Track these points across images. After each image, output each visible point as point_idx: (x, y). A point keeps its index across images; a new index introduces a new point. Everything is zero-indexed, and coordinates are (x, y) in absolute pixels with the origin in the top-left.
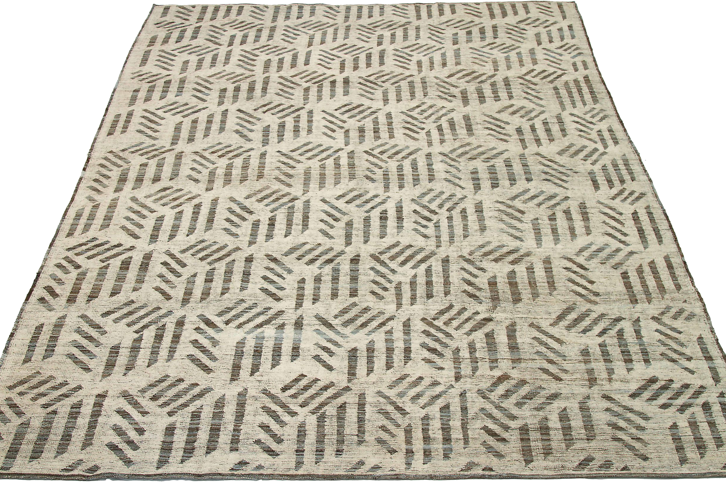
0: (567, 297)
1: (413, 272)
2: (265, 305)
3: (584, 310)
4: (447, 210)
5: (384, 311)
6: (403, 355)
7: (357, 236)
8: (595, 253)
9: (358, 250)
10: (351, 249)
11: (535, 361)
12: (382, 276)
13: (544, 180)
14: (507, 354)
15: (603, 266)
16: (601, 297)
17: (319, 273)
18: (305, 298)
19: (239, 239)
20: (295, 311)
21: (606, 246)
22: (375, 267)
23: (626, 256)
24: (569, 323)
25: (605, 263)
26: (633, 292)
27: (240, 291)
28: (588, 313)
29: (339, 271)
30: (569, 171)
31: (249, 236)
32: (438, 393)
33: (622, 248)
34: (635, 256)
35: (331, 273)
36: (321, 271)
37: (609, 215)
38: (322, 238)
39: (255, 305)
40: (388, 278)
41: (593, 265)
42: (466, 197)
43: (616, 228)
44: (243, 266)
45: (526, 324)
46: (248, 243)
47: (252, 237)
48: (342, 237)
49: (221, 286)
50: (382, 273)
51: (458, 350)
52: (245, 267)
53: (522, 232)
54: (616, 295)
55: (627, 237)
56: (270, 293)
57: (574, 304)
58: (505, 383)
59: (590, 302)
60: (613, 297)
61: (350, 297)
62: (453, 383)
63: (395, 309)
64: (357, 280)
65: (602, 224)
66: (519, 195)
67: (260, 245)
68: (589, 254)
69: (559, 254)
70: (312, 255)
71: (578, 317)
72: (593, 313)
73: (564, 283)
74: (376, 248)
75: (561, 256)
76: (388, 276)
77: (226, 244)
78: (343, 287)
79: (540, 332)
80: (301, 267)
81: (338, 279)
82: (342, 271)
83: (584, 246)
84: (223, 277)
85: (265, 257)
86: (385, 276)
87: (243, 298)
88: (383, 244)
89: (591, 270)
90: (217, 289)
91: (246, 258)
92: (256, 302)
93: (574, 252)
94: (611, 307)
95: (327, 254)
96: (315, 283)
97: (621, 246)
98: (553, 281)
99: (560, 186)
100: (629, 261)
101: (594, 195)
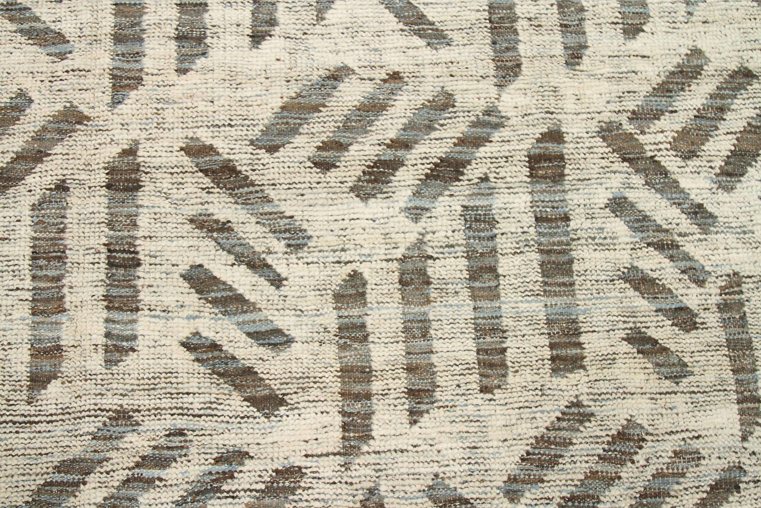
2: (219, 440)
5: (696, 444)
7: (535, 23)
9: (551, 103)
10: (522, 100)
12: (660, 247)
17: (413, 238)
18: (376, 386)
19: (67, 64)
20: (346, 466)
22: (631, 195)
27: (109, 362)
29: (492, 222)
31: (108, 42)
35: (460, 238)
36: (419, 227)
38: (402, 41)
39: (177, 441)
40: (687, 257)
44: (103, 215)
46: (107, 82)
47: (121, 48)
48: (479, 36)
49: (26, 334)
50: (659, 229)
52: (111, 225)
56: (232, 366)
61: (555, 371)
63: (736, 430)
64: (569, 272)
67: (161, 92)
70: (373, 138)
74: (617, 88)
76: (689, 248)
77: (22, 94)
78: (517, 318)
80: (336, 211)
81: (492, 270)
82: (504, 226)
84: (28, 283)
85: (186, 160)
86: (675, 246)
87: (125, 402)
88: (639, 65)
90: (12, 354)
91: (111, 170)
92: (181, 423)
95: (430, 128)
96: (405, 300)
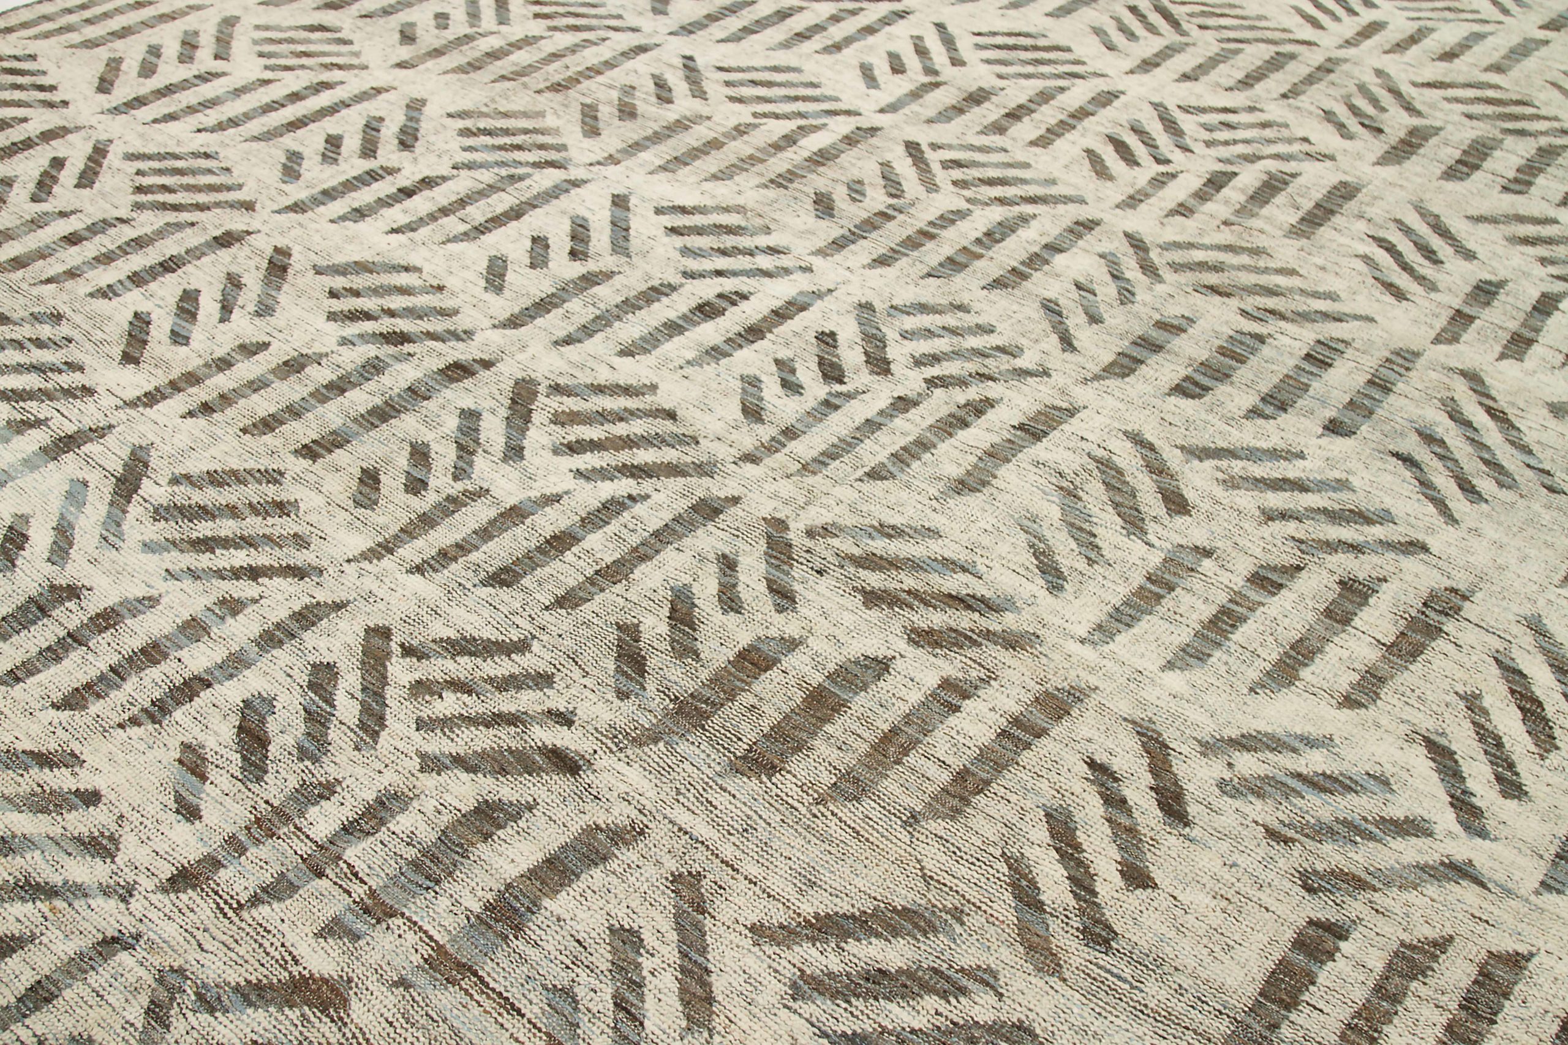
0: (963, 871)
1: (569, 483)
2: (80, 355)
3: (967, 960)
4: (926, 381)
5: (315, 540)
6: (157, 694)
7: (567, 316)
8: (1292, 782)
9: (514, 349)
10: (496, 338)
11: (506, 1019)
12: (461, 447)
13: (1396, 455)
14: (449, 921)
15: (1264, 848)
16: (1105, 960)
17: (325, 351)
18: (192, 390)
20: (118, 409)
21: (1371, 784)
23: (1423, 868)
24: (836, 968)
25: (1286, 841)
26: (1274, 1027)
28: (964, 982)
29: (380, 373)
30: (1529, 473)
32: (57, 879)
33: (1438, 829)
34: (1468, 893)
36: (338, 348)
37: (1527, 686)
40: (471, 463)
41: (1228, 821)
42: (1046, 373)
43: (1499, 745)
45: (671, 865)
48: (523, 300)
50: (475, 439)
51: (328, 790)
53: (1091, 562)
54: (1180, 990)
55: (1512, 804)
57: (958, 914)
58: (294, 1014)
59: (1031, 948)
60: (1155, 993)
61: (295, 451)
62: (147, 883)
63: (353, 555)
64: (386, 422)
65: (1452, 698)
66: (1242, 454)
68: (1262, 770)
69: (1142, 704)
70: (381, 301)
71: (900, 971)
72: (990, 998)
73: (1022, 813)
75: (1138, 714)
76: (478, 458)
78: (321, 417)
79: (680, 928)
80: (306, 315)
82: (385, 377)
83: (1280, 732)
86: (472, 453)
88: (601, 370)
89: (1196, 832)
93: (1208, 729)
94: (1098, 1025)
95: (421, 318)
96: (274, 370)
97: (1445, 819)
98: (988, 783)
99: (1432, 500)
100: (1411, 896)
101: (1543, 589)
